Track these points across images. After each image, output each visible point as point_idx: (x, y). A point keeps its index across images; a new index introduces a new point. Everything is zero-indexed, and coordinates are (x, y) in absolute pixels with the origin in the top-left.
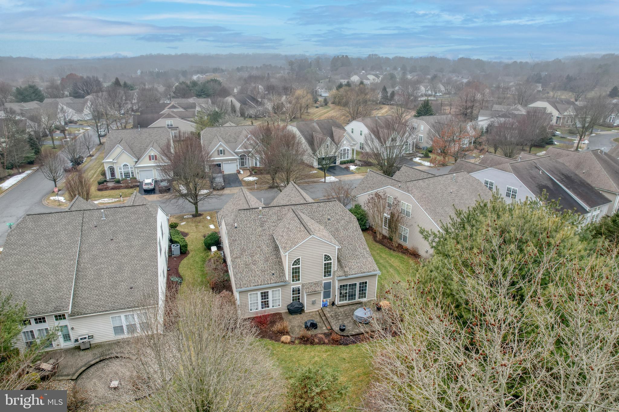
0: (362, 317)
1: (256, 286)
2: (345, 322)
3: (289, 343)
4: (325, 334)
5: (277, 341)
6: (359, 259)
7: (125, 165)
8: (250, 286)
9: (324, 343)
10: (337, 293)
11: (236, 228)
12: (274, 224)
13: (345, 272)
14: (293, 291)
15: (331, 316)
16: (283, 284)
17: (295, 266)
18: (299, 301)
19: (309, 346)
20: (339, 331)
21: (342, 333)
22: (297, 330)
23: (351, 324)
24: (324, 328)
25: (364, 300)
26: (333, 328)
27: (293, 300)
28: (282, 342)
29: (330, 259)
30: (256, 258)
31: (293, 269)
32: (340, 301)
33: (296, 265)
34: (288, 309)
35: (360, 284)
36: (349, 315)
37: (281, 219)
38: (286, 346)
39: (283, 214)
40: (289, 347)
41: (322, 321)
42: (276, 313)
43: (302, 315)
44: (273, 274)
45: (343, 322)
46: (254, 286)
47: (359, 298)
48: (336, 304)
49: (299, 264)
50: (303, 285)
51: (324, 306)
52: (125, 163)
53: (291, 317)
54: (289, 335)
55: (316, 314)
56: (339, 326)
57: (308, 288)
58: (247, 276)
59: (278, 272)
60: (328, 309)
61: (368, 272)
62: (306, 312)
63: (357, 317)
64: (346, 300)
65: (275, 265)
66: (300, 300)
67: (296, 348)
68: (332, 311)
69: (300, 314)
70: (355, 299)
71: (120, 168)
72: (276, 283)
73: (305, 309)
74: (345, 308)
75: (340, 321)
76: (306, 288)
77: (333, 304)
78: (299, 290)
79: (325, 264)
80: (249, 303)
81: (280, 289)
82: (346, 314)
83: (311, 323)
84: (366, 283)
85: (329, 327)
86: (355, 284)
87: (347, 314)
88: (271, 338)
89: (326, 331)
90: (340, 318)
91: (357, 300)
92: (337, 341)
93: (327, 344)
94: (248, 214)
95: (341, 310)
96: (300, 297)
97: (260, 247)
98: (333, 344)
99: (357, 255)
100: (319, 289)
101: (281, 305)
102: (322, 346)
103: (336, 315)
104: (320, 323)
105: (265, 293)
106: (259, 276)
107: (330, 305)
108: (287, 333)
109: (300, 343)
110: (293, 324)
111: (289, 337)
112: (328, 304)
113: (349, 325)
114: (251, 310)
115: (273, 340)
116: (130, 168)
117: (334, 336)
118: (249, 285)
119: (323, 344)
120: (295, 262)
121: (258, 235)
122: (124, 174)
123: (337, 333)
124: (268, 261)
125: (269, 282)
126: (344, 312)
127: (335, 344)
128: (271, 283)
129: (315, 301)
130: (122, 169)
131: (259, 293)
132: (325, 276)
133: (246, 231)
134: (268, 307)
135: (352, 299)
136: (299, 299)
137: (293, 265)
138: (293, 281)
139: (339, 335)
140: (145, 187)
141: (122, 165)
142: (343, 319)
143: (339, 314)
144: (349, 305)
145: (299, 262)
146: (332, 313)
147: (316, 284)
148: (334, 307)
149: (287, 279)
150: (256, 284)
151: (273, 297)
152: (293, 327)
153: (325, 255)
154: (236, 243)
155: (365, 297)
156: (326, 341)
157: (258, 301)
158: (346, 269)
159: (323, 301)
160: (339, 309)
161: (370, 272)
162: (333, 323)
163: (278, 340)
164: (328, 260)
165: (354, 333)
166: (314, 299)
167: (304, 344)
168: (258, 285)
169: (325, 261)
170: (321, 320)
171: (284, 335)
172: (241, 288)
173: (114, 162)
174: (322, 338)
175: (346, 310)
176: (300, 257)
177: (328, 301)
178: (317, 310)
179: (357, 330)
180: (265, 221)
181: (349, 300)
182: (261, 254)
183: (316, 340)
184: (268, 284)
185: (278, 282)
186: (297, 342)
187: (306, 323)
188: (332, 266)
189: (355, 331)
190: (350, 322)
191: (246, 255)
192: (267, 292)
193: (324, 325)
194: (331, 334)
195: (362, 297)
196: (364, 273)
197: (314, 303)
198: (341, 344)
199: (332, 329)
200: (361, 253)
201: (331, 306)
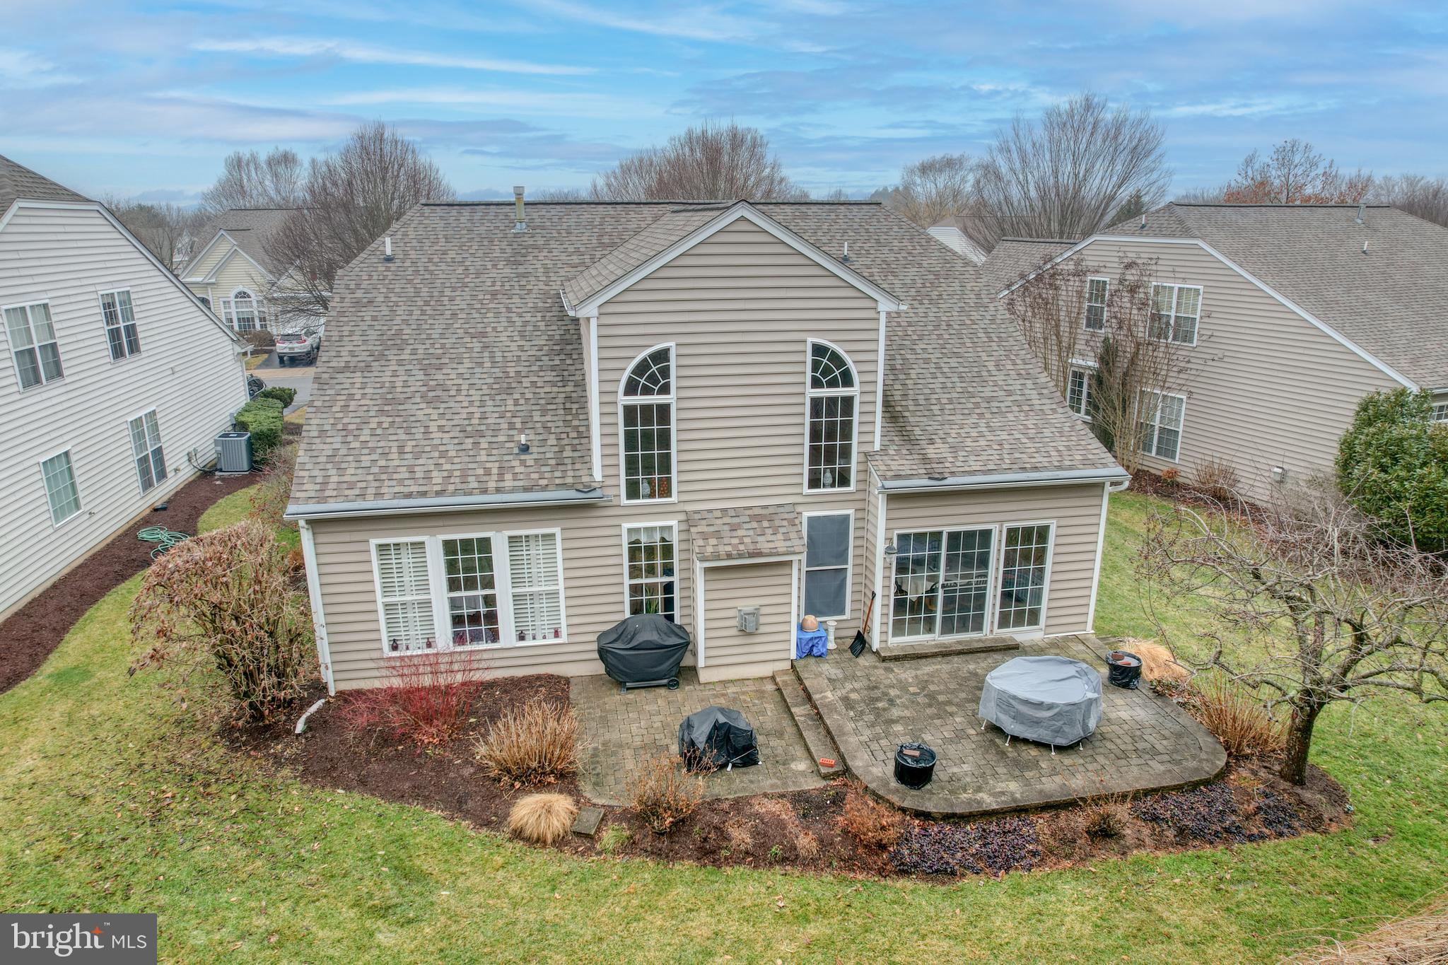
0: (1039, 705)
1: (409, 496)
2: (927, 737)
3: (560, 842)
4: (799, 798)
5: (488, 824)
6: (1000, 412)
7: (243, 295)
8: (378, 495)
9: (790, 858)
10: (882, 581)
11: (389, 259)
12: (575, 259)
13: (925, 460)
14: (634, 552)
15: (845, 700)
16: (570, 495)
17: (639, 400)
18: (670, 618)
19: (686, 868)
20: (894, 783)
21: (912, 799)
22: (630, 765)
23: (968, 746)
24: (802, 766)
25: (1023, 634)
26: (858, 764)
27: (636, 609)
28: (518, 834)
29: (847, 380)
30: (449, 376)
31: (630, 411)
32: (898, 628)
33: (647, 391)
34: (603, 653)
35: (1012, 535)
36: (949, 703)
37: (613, 245)
38: (539, 857)
39: (626, 230)
40: (553, 870)
41: (790, 730)
42: (539, 677)
43: (677, 695)
44: (525, 449)
45: (915, 734)
46: (396, 495)
47: (1004, 622)
48: (876, 645)
49: (665, 390)
50: (689, 522)
51: (810, 654)
52: (240, 288)
53: (616, 698)
54: (574, 792)
55: (761, 694)
56: (892, 755)
57: (718, 535)
58: (373, 450)
59: (552, 440)
60: (828, 669)
61: (1060, 468)
62: (704, 676)
63: (1007, 702)
64: (930, 630)
65: (544, 412)
66: (677, 613)
67: (596, 875)
68: (854, 677)
69: (669, 686)
70: (978, 627)
71: (226, 303)
72: (526, 489)
73: (701, 663)
74: (927, 668)
75: (898, 728)
76: (705, 537)
77: (860, 643)
78: (667, 550)
79: (816, 403)
80: (380, 600)
81: (556, 530)
82: (931, 696)
83: (717, 727)
84: (1043, 533)
85: (827, 758)
86: (986, 535)
87: (941, 698)
88: (457, 806)
89: (812, 784)
90: (895, 713)
91: (991, 630)
92: (882, 847)
93: (810, 863)
94: (463, 220)
95: (906, 673)
96: (676, 595)
97: (483, 334)
98: (849, 863)
99: (989, 400)
100: (781, 545)
101: (564, 631)
102: (775, 876)
103: (878, 699)
104: (780, 734)
105: (467, 545)
106: (443, 454)
107: (839, 651)
108: (565, 779)
109: (630, 847)
110: (614, 736)
111: (561, 803)
112: (831, 645)
113: (952, 750)
114: (395, 648)
115: (466, 814)
116: (255, 304)
117: (860, 813)
118: (371, 491)
119: (783, 860)
120: (642, 368)
121: (486, 292)
122: (239, 319)
123: (878, 798)
124: (509, 390)
125: (492, 485)
126: (923, 685)
127: (865, 868)
128: (498, 490)
129: (755, 614)
130: (233, 304)
131: (434, 544)
132: (815, 482)
133: (431, 273)
134: (494, 636)
135: (963, 628)
136: (669, 604)
137: (631, 389)
138: (633, 492)
139: (892, 805)
140: (281, 347)
141: (232, 294)
142: (912, 720)
143: (893, 692)
144: (946, 654)
145: (665, 372)
146: (853, 688)
147: (765, 518)
148: (865, 661)
149: (598, 475)
150: (414, 489)
151: (516, 581)
152: (610, 749)
153: (819, 350)
154: (368, 314)
155: (1034, 618)
156: (806, 842)
157: (432, 596)
158: (931, 451)
159: (801, 627)
160: (891, 670)
161: (1071, 468)
162: (853, 740)
163: (491, 819)
164: (833, 383)
165: (989, 801)
166: (748, 605)
167: (656, 854)
168: (424, 494)
169: (816, 383)
170: (786, 723)
171: (541, 786)
172: (323, 500)
173: (206, 281)
174: (782, 825)
175: (931, 675)
176: (670, 344)
177: (833, 629)
178: (766, 670)
179: (1013, 786)
180: (535, 247)
181: (948, 627)
182: (481, 364)
183: (741, 836)
184: (484, 491)
185: (545, 488)
186: (609, 837)
187: (688, 725)
188: (856, 418)
189: (1001, 786)
190: (960, 736)
191: (400, 363)
192: (485, 544)
193: (799, 751)
194: (838, 800)
195: (1019, 621)
196: (1035, 469)
197: (748, 629)
198: (904, 872)
199: (847, 771)
200: (1009, 393)
201: (849, 654)
